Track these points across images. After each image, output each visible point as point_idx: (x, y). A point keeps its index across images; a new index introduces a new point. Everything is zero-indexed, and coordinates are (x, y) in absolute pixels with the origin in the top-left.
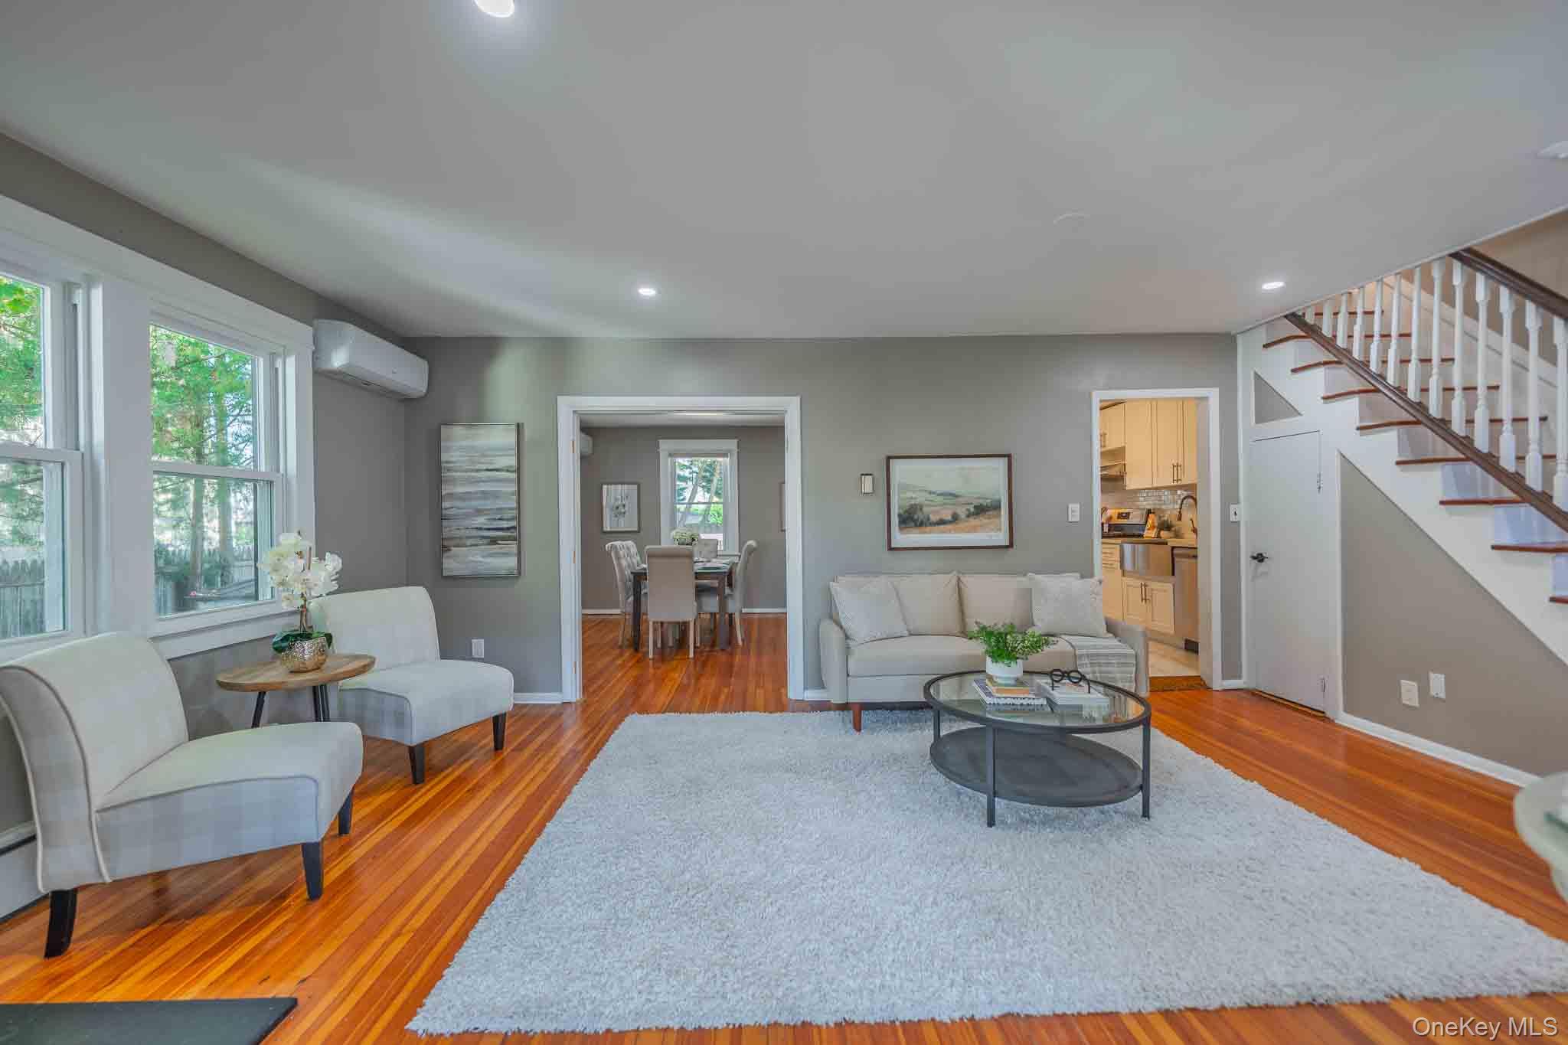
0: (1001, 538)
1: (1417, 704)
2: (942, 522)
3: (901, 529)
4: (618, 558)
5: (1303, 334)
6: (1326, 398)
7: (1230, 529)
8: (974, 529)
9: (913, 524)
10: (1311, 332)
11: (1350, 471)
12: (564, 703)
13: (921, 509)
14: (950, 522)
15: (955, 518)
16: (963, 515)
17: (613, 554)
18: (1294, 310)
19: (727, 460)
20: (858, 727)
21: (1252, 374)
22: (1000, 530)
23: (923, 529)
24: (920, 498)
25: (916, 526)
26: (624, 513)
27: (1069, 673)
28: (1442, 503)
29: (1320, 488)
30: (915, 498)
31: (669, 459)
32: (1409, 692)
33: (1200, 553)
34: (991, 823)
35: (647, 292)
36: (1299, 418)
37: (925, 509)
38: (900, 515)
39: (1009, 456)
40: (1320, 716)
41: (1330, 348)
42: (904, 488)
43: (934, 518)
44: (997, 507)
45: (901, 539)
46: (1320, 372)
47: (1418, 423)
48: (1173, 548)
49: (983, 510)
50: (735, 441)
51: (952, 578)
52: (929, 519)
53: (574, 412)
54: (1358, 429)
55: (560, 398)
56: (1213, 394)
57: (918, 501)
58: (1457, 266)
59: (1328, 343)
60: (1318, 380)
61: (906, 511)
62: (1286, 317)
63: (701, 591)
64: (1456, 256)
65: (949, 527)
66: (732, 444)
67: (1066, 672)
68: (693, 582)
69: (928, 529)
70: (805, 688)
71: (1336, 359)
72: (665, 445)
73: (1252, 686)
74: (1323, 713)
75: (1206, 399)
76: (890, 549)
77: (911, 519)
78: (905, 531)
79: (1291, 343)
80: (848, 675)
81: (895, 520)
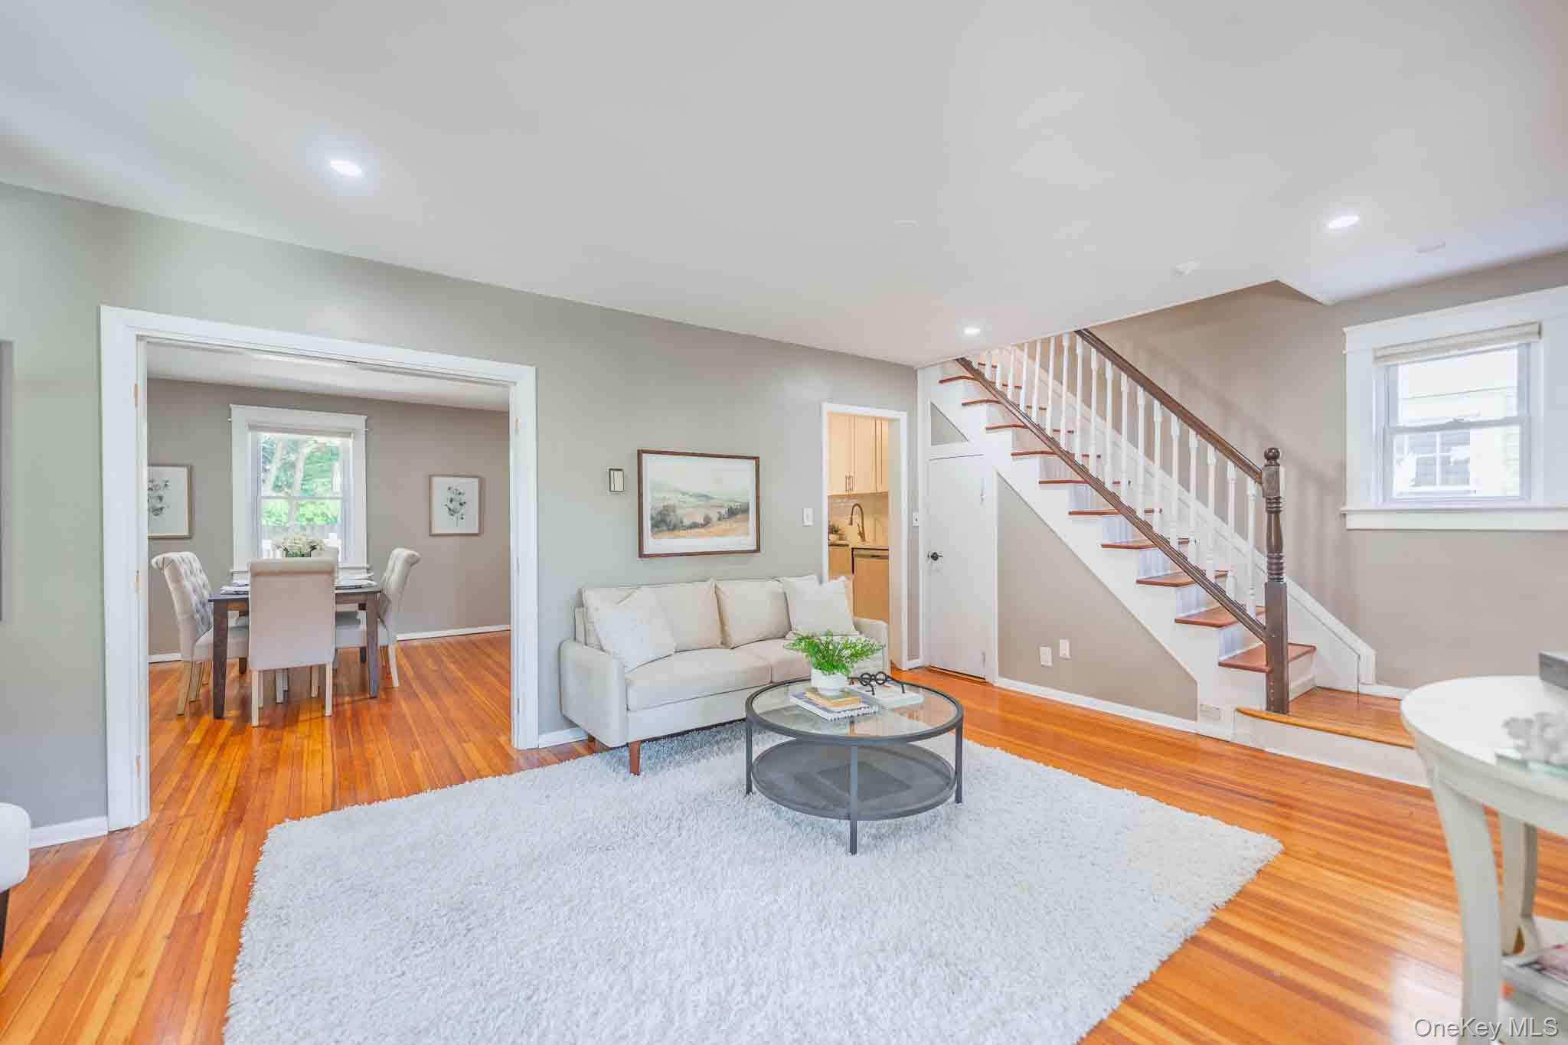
0: (749, 543)
1: (1050, 664)
2: (694, 526)
3: (654, 533)
4: (177, 579)
5: (972, 377)
6: (988, 429)
7: (913, 530)
8: (724, 533)
9: (665, 528)
10: (976, 375)
11: (1005, 486)
12: (111, 833)
13: (674, 511)
14: (703, 526)
15: (707, 522)
16: (714, 516)
17: (166, 572)
18: (964, 356)
19: (350, 441)
20: (635, 770)
21: (929, 403)
22: (748, 534)
23: (677, 532)
24: (673, 499)
25: (669, 530)
26: (161, 509)
27: (875, 676)
28: (1070, 513)
29: (982, 499)
30: (669, 499)
31: (250, 434)
32: (1046, 655)
33: (890, 553)
34: (853, 850)
35: (346, 168)
36: (967, 443)
37: (679, 512)
38: (652, 518)
39: (756, 459)
40: (981, 681)
41: (991, 389)
42: (658, 487)
43: (687, 522)
44: (746, 511)
45: (652, 545)
46: (984, 407)
47: (1053, 453)
48: (853, 549)
49: (735, 513)
50: (363, 418)
51: (707, 587)
52: (682, 522)
53: (139, 338)
54: (1013, 455)
55: (105, 310)
56: (903, 416)
57: (671, 502)
58: (1079, 339)
59: (989, 385)
60: (983, 414)
61: (660, 513)
62: (957, 360)
63: (342, 618)
64: (1078, 332)
65: (702, 530)
66: (358, 422)
67: (873, 675)
68: (331, 608)
69: (682, 533)
70: (541, 732)
71: (995, 399)
72: (240, 414)
73: (927, 664)
74: (984, 679)
75: (899, 420)
76: (641, 555)
77: (664, 522)
78: (660, 535)
79: (961, 381)
80: (628, 709)
81: (647, 524)
